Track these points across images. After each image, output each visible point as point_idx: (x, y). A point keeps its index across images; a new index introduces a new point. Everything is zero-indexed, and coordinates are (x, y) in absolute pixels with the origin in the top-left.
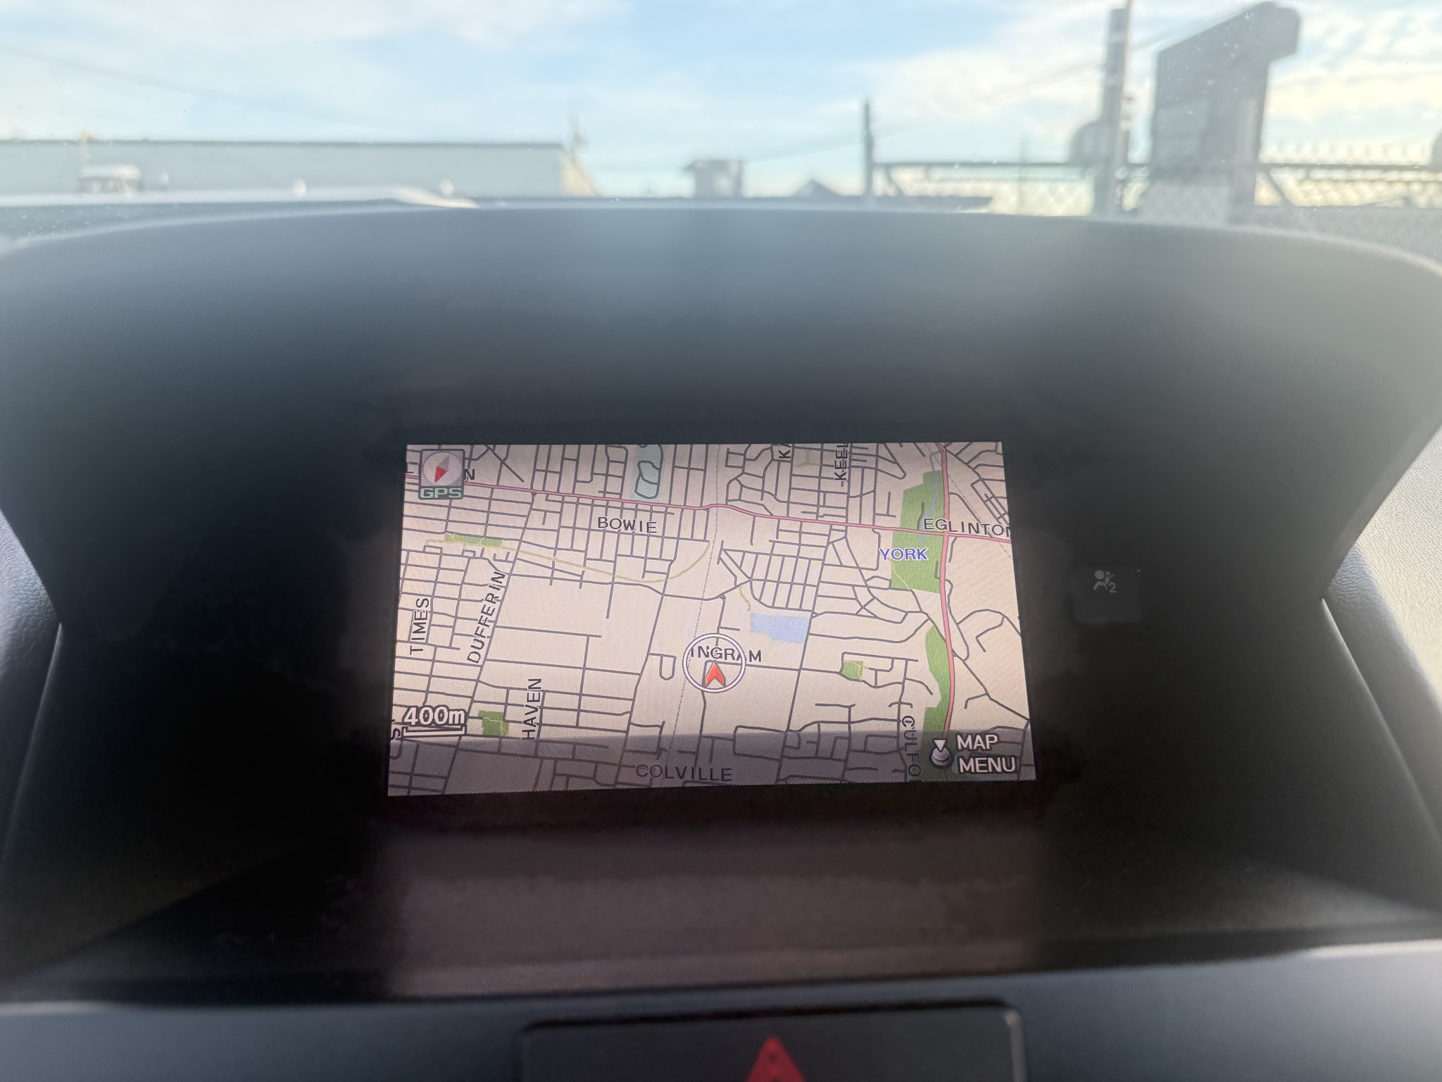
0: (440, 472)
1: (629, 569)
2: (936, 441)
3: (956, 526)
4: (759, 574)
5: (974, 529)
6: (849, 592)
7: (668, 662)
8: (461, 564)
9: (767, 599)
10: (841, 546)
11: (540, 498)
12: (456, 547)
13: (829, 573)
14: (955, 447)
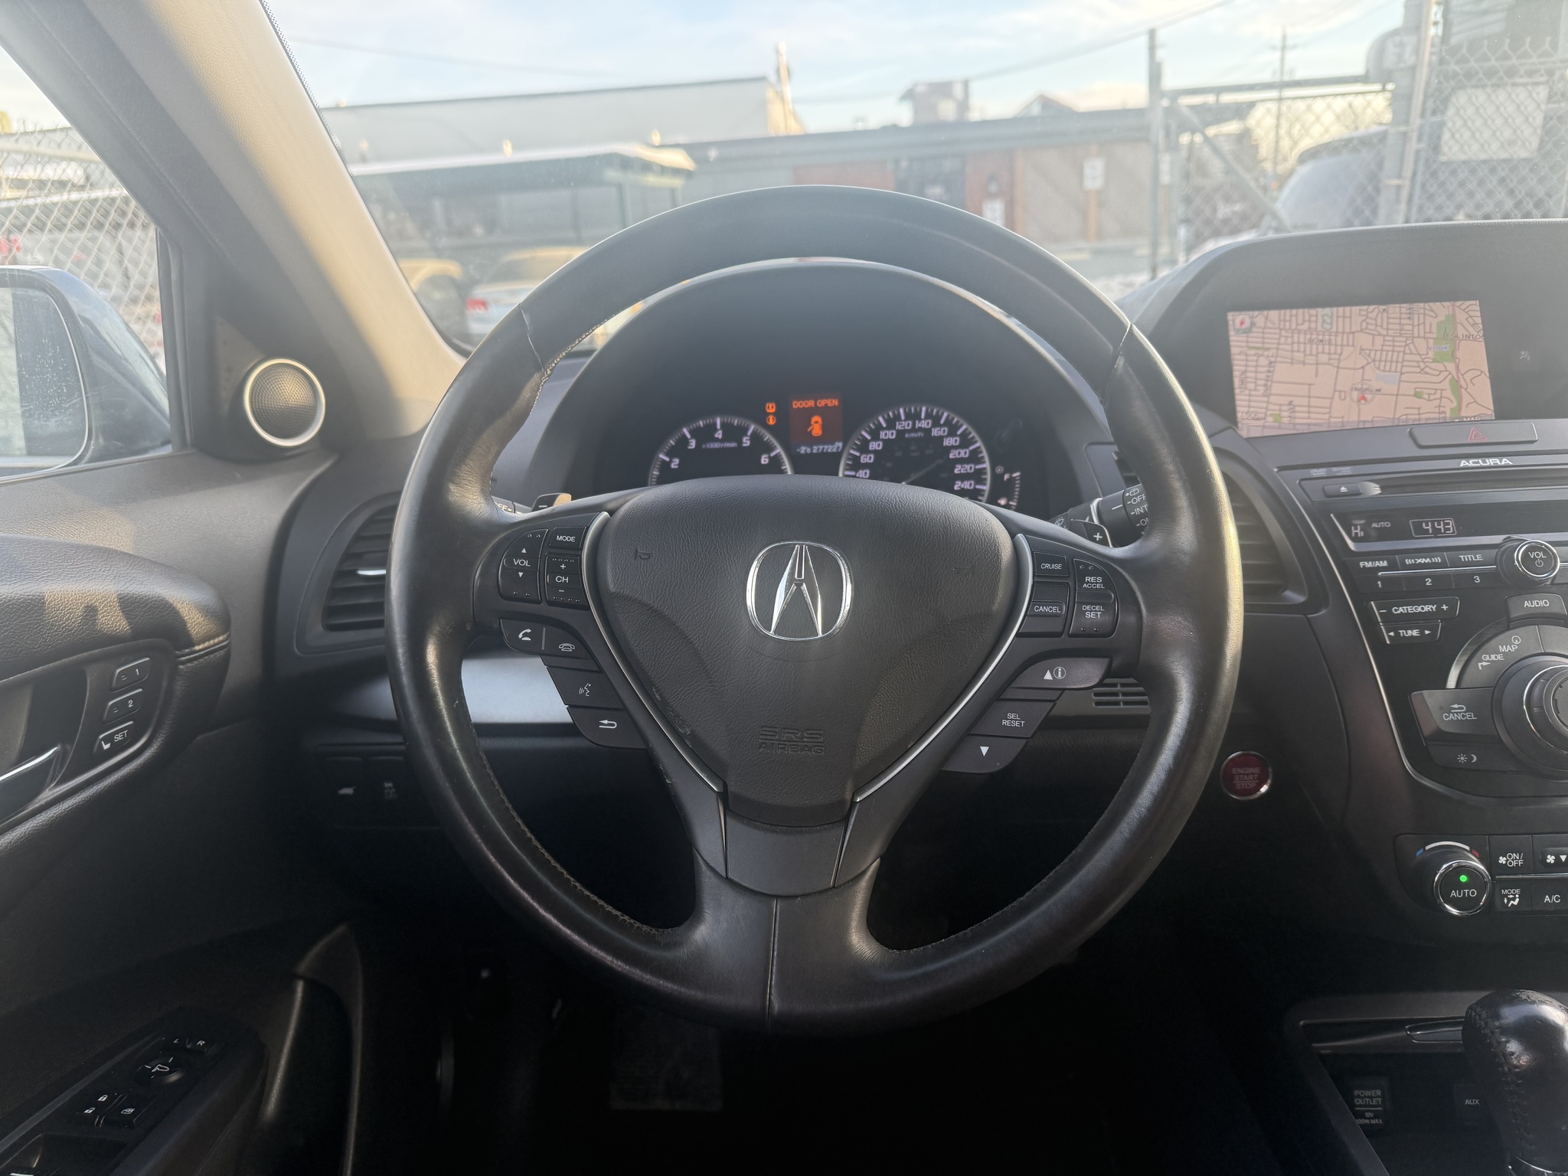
0: (1242, 323)
1: (1323, 358)
2: (1449, 301)
3: (1460, 336)
4: (1378, 358)
5: (1468, 337)
6: (1415, 364)
7: (1343, 394)
8: (1255, 358)
9: (1382, 368)
10: (1411, 346)
11: (1283, 332)
12: (1252, 352)
13: (1407, 357)
14: (1458, 303)
